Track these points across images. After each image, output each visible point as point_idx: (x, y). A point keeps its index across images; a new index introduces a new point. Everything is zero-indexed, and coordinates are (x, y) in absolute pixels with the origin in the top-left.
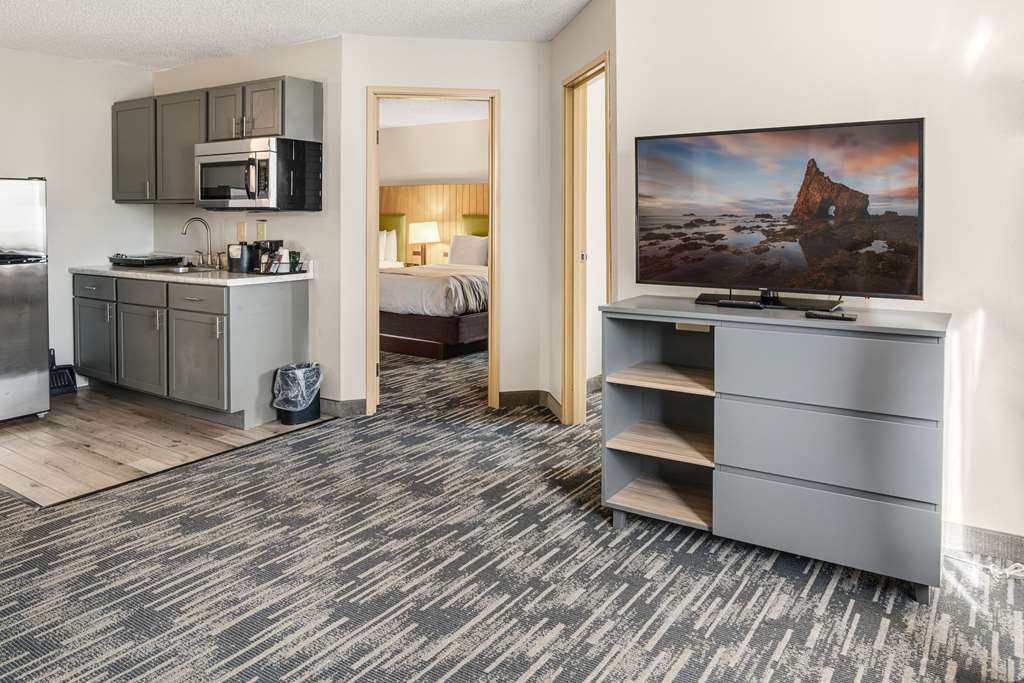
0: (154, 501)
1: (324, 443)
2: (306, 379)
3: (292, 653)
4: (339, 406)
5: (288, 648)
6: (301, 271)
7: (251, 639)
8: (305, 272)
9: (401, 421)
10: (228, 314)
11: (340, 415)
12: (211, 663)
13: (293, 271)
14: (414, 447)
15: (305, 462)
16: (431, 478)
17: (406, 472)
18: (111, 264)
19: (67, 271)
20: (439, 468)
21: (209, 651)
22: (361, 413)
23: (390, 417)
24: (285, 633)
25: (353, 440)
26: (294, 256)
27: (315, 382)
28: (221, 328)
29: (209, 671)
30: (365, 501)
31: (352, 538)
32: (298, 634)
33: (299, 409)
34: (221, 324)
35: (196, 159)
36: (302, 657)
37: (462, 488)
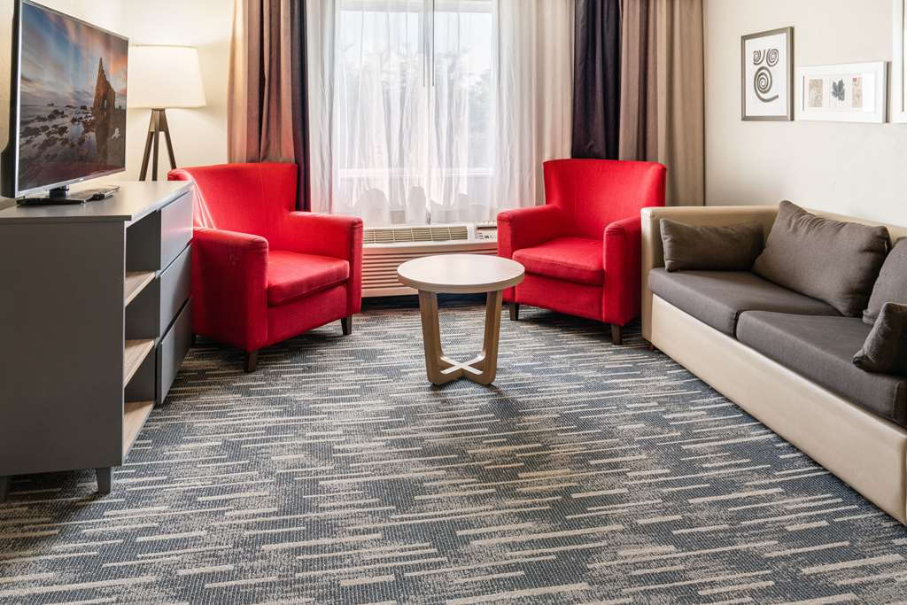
3: (528, 525)
5: (530, 530)
7: (554, 557)
12: (597, 550)
21: (597, 565)
24: (522, 546)
29: (604, 543)
32: (509, 539)
36: (524, 517)
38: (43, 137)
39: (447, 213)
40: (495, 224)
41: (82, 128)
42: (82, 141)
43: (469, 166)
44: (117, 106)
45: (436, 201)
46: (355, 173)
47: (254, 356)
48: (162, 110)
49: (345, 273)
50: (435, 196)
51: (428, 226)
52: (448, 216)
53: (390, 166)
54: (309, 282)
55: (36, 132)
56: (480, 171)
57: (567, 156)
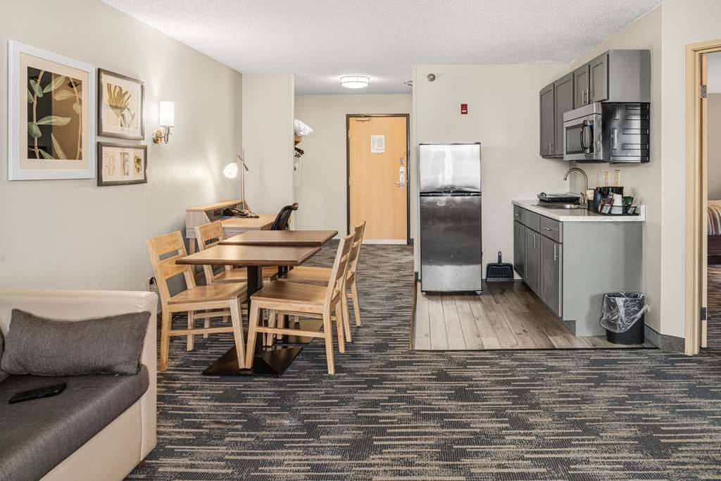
0: (464, 368)
1: (621, 366)
2: (626, 307)
4: (659, 337)
6: (635, 214)
8: (638, 215)
9: (712, 370)
10: (562, 243)
11: (660, 347)
13: (625, 213)
14: (696, 400)
15: (584, 377)
16: (675, 438)
17: (658, 421)
18: (538, 199)
19: (510, 202)
20: (695, 431)
22: (679, 351)
23: (706, 362)
25: (647, 373)
26: (627, 201)
27: (636, 312)
28: (558, 254)
30: (587, 431)
31: (536, 459)
33: (617, 331)
34: (558, 250)
35: (565, 124)
37: (693, 464)
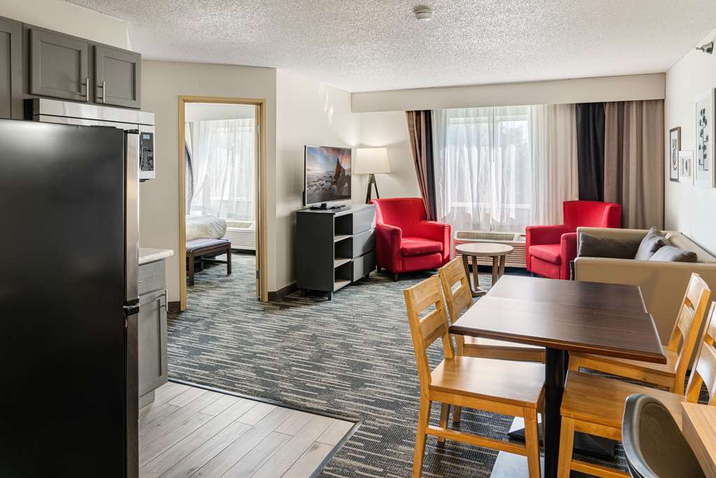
38: (315, 187)
39: (501, 226)
40: (525, 234)
41: (330, 184)
42: (330, 188)
43: (516, 203)
44: (346, 175)
45: (496, 220)
46: (456, 204)
47: (397, 276)
48: (373, 175)
49: (440, 248)
50: (496, 217)
51: (490, 232)
52: (501, 227)
53: (473, 202)
54: (421, 249)
55: (312, 186)
56: (521, 206)
57: (577, 199)
